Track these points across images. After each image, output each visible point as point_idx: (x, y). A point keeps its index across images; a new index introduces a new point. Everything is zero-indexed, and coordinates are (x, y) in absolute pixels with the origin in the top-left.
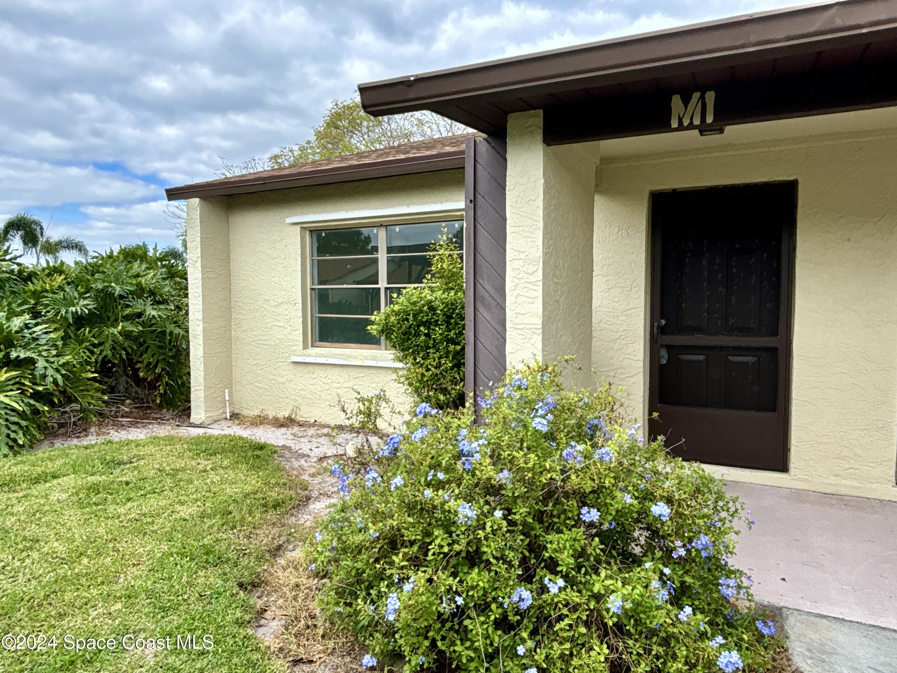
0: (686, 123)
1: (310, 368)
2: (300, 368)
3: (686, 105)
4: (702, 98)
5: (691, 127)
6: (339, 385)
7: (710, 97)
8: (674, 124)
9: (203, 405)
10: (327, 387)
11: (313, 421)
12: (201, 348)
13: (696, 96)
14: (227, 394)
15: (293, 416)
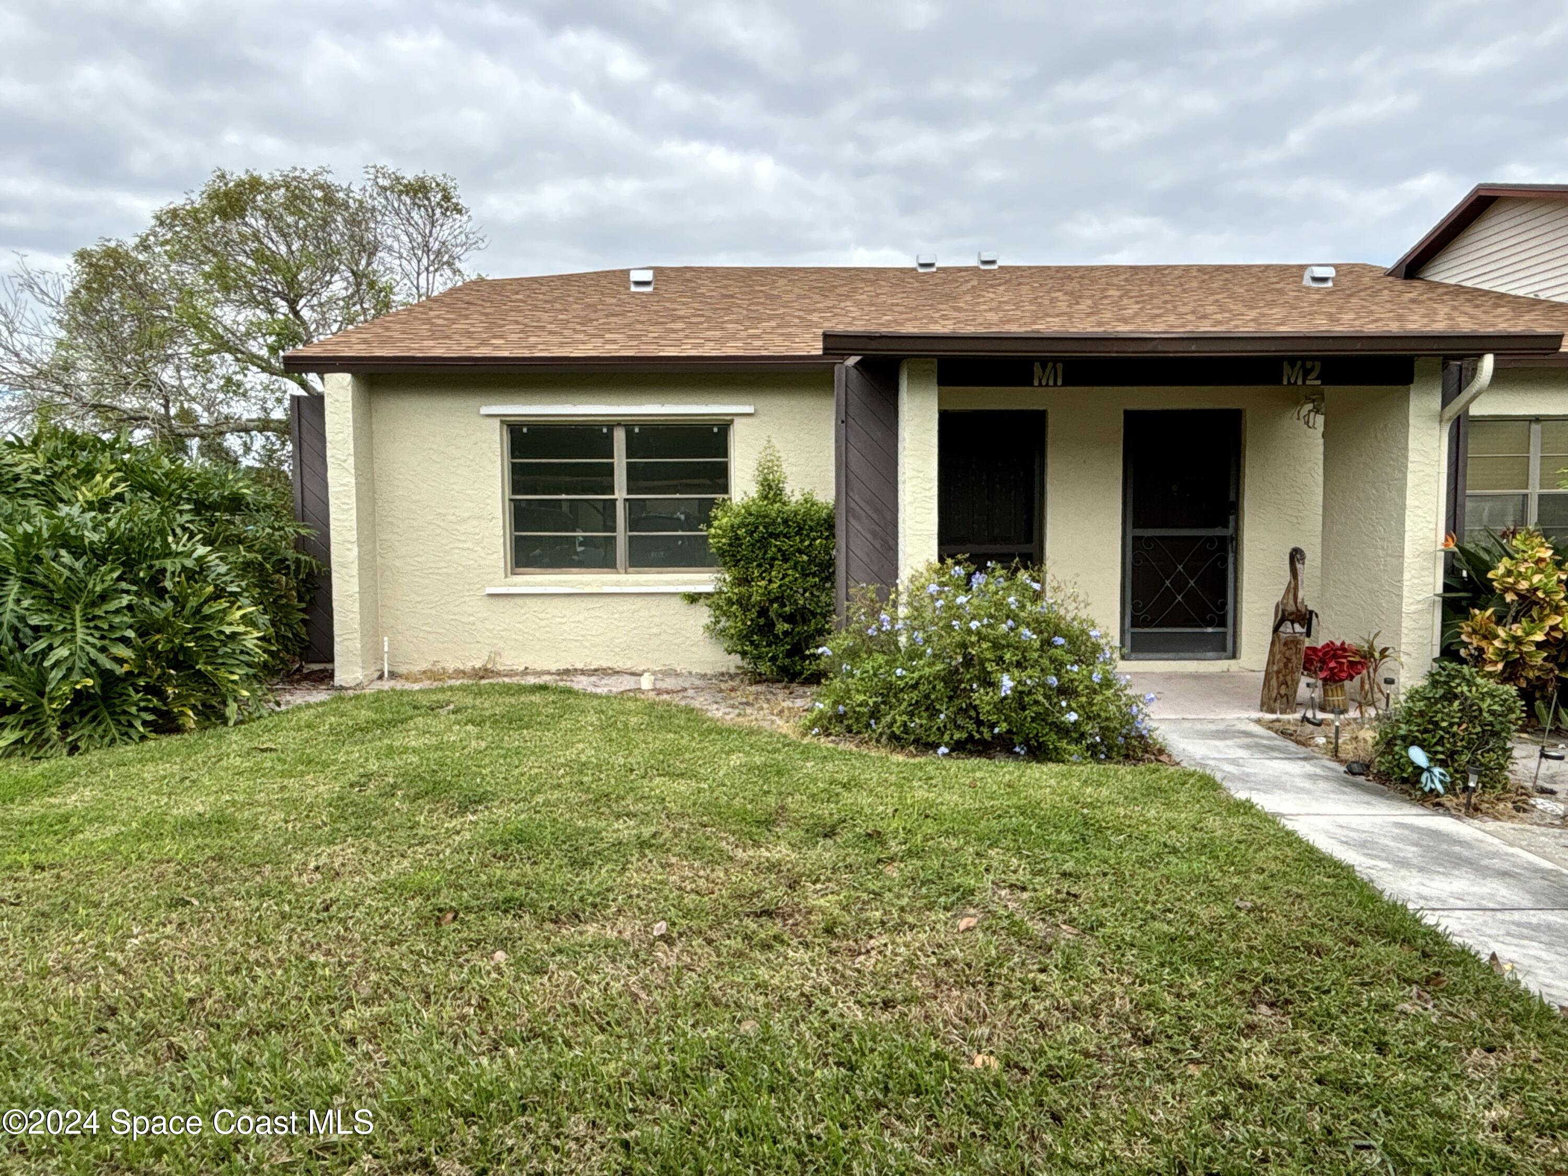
0: (1044, 383)
1: (519, 601)
2: (502, 603)
3: (1044, 372)
4: (1054, 367)
5: (1047, 385)
6: (564, 620)
7: (1060, 366)
8: (1036, 383)
9: (359, 660)
10: (543, 623)
11: (522, 668)
12: (356, 580)
13: (1050, 365)
14: (386, 644)
15: (489, 666)
